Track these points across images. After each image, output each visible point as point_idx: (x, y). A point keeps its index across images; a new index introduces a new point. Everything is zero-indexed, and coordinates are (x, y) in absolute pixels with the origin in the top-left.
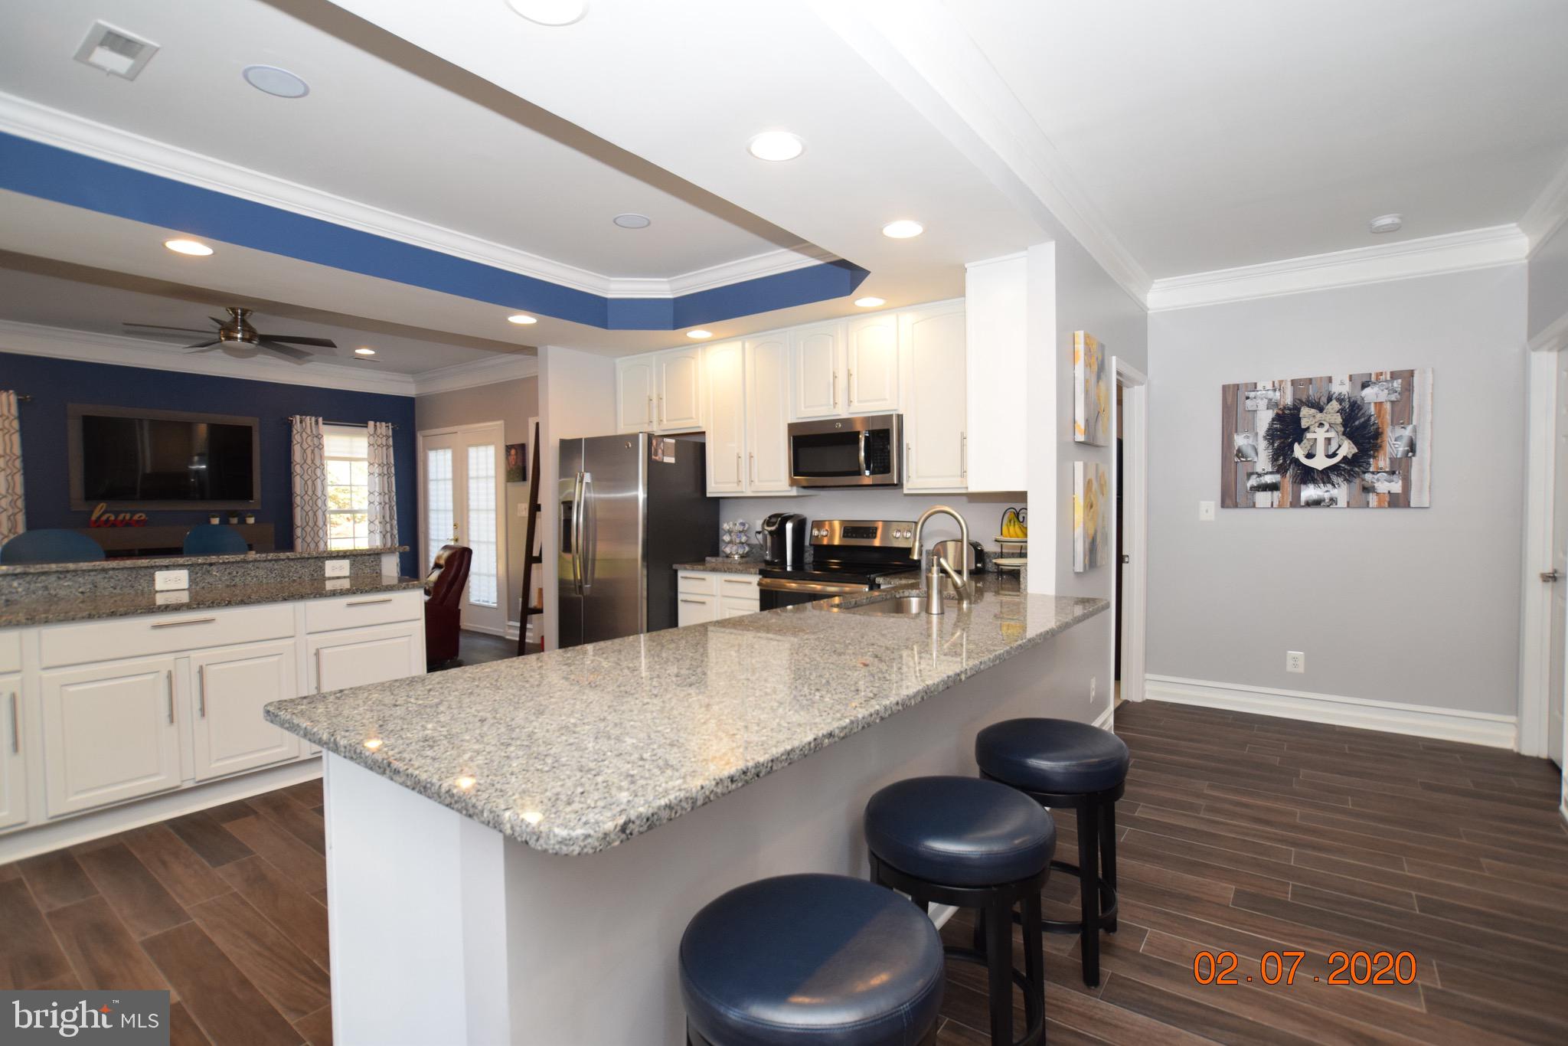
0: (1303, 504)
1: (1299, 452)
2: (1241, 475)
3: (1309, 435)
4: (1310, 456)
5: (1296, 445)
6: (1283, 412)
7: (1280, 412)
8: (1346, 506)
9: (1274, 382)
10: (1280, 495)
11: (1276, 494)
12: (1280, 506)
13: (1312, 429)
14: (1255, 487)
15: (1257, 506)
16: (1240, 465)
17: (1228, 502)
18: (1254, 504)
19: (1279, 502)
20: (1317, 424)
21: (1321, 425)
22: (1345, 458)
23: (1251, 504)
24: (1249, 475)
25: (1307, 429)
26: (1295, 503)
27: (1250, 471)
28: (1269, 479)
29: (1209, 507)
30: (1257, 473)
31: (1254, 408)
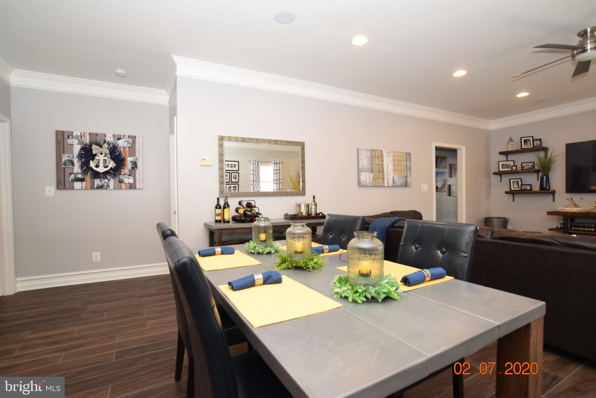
0: (95, 187)
1: (92, 164)
2: (67, 174)
3: (96, 158)
4: (97, 166)
5: (91, 161)
6: (86, 147)
7: (84, 146)
8: (113, 188)
9: (81, 133)
10: (86, 184)
11: (84, 183)
12: (86, 189)
13: (98, 155)
14: (73, 180)
15: (75, 188)
16: (66, 169)
17: (60, 186)
18: (73, 187)
19: (85, 186)
20: (100, 153)
21: (101, 154)
22: (111, 168)
23: (72, 188)
24: (71, 174)
25: (96, 155)
26: (92, 188)
27: (71, 172)
28: (80, 176)
29: (51, 190)
30: (74, 173)
31: (72, 143)
